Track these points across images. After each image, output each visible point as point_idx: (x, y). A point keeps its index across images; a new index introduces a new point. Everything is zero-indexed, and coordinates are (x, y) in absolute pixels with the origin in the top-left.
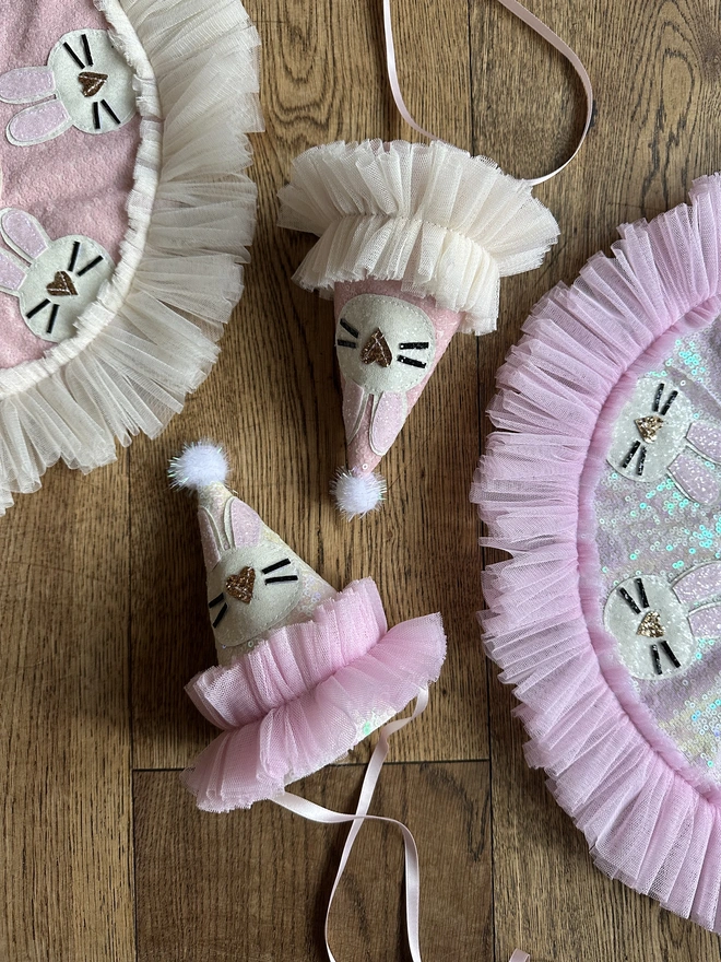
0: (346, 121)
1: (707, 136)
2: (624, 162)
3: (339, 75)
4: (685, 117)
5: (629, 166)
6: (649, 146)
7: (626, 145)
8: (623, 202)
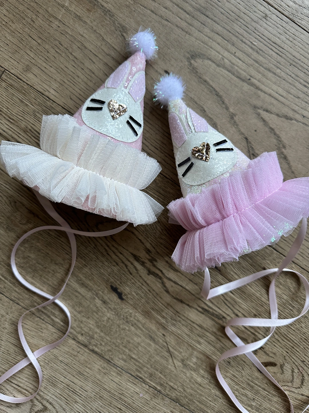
0: (48, 398)
1: (162, 244)
2: (148, 292)
3: (25, 387)
4: (146, 248)
5: (151, 291)
6: (148, 274)
7: (141, 285)
8: (166, 305)
